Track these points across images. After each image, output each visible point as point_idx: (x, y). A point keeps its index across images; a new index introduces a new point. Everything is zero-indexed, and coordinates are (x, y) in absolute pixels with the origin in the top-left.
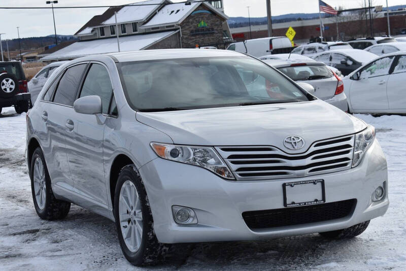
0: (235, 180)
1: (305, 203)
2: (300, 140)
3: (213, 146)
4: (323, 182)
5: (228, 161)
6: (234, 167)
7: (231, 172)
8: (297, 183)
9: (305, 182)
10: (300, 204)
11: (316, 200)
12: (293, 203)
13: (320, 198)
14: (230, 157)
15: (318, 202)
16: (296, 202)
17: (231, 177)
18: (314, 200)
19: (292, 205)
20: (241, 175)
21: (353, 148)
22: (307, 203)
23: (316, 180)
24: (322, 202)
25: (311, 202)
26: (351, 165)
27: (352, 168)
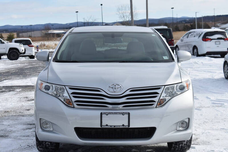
0: (74, 107)
1: (115, 126)
2: (120, 86)
3: (65, 86)
4: (129, 114)
5: (71, 96)
6: (74, 99)
7: (72, 102)
8: (110, 113)
9: (116, 113)
10: (111, 126)
11: (123, 125)
12: (107, 125)
13: (126, 124)
14: (73, 93)
15: (124, 126)
16: (108, 125)
17: (71, 105)
18: (122, 125)
19: (105, 127)
20: (78, 105)
21: (160, 95)
22: (116, 127)
23: (124, 113)
24: (128, 127)
25: (119, 126)
26: (156, 105)
27: (156, 107)
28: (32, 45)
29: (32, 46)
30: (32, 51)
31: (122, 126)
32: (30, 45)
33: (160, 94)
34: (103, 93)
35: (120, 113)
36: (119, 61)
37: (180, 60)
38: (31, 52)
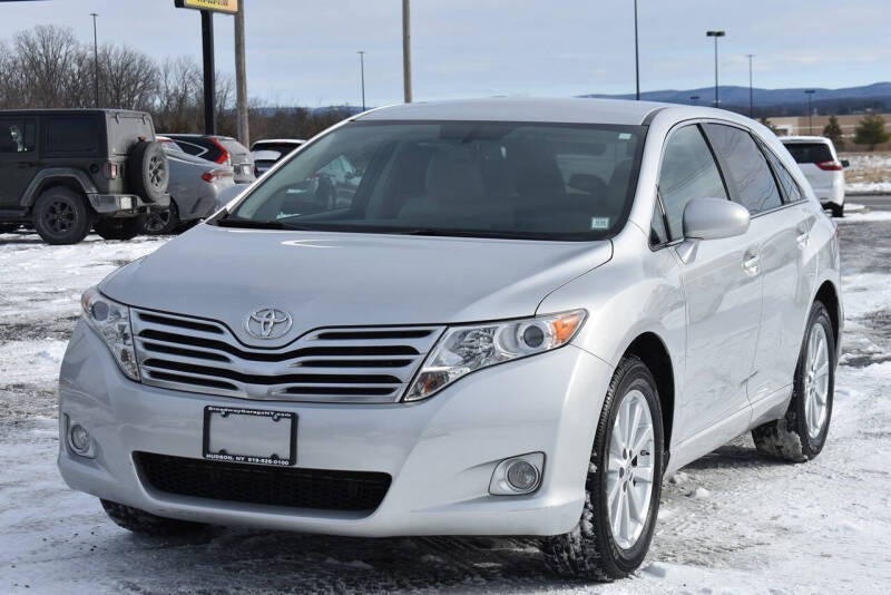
0: (140, 382)
1: (246, 459)
2: (285, 318)
4: (294, 418)
5: (139, 341)
7: (138, 364)
8: (233, 411)
9: (252, 413)
10: (234, 457)
11: (274, 457)
12: (224, 452)
13: (285, 453)
14: (146, 333)
16: (227, 452)
18: (269, 456)
19: (217, 457)
20: (153, 374)
21: (422, 357)
22: (250, 459)
23: (276, 412)
24: (287, 463)
25: (260, 459)
26: (401, 395)
27: (402, 401)
28: (831, 163)
29: (834, 168)
30: (831, 187)
31: (270, 461)
32: (824, 164)
33: (424, 356)
34: (227, 338)
35: (264, 414)
36: (414, 229)
37: (693, 233)
38: (827, 191)
